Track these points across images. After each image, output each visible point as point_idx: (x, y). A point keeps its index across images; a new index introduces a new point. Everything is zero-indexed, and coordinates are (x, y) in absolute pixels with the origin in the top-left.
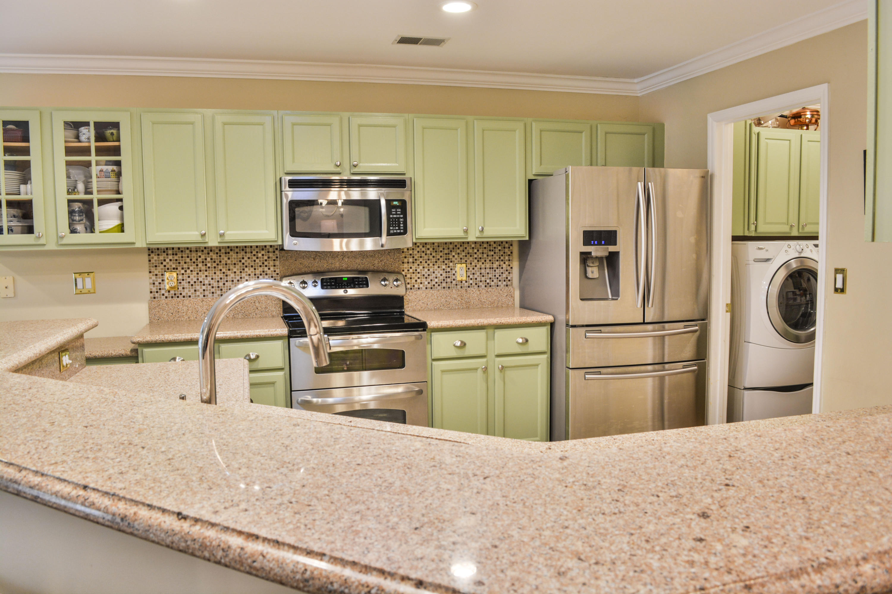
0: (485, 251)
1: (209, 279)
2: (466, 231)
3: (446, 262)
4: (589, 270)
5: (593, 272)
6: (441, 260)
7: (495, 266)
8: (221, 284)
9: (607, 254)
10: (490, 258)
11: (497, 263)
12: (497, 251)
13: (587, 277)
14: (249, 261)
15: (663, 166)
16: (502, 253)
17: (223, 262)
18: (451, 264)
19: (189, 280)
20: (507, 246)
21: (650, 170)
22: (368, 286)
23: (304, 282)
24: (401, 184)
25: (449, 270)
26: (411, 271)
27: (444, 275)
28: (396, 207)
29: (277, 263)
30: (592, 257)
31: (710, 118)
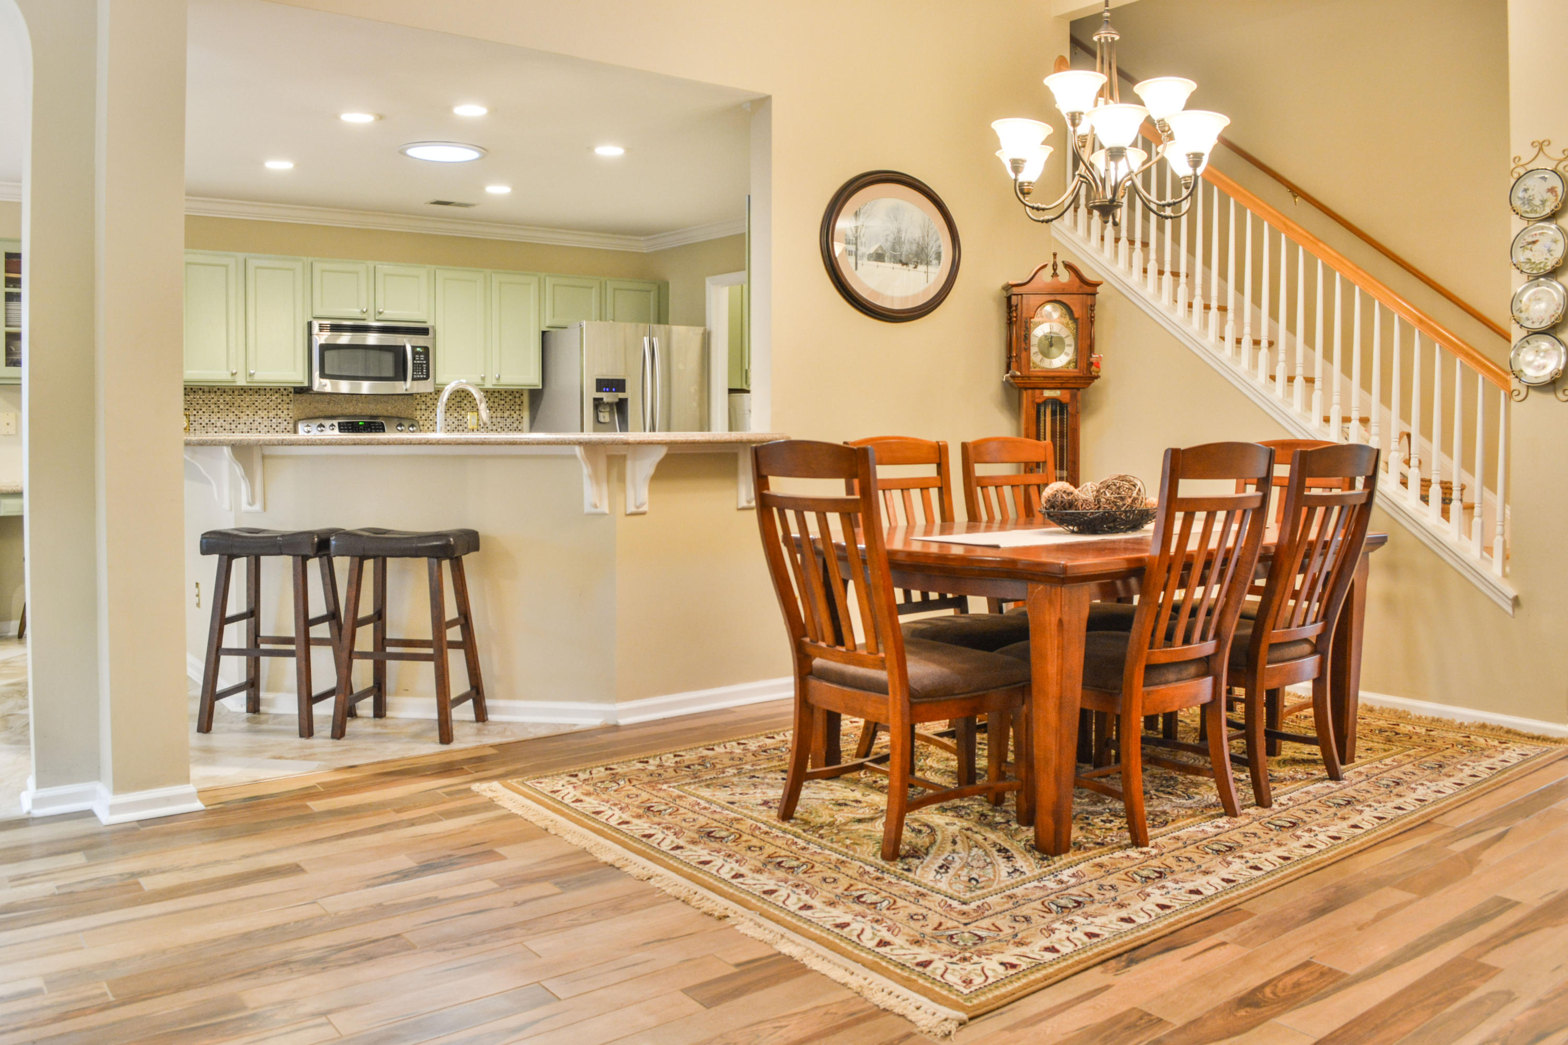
0: (496, 400)
1: (222, 421)
2: (483, 379)
3: (458, 410)
4: (601, 415)
5: (605, 417)
6: (453, 408)
7: (506, 415)
8: (233, 426)
9: (617, 400)
10: (501, 407)
11: (508, 413)
12: (508, 400)
13: (599, 422)
14: (263, 404)
15: (667, 323)
16: (512, 402)
17: (236, 404)
18: (463, 412)
19: (201, 421)
20: (517, 395)
21: (655, 327)
22: (384, 431)
23: (321, 426)
24: (424, 331)
25: (460, 418)
26: (423, 418)
27: (456, 423)
28: (419, 353)
29: (291, 406)
30: (604, 403)
31: (708, 281)
